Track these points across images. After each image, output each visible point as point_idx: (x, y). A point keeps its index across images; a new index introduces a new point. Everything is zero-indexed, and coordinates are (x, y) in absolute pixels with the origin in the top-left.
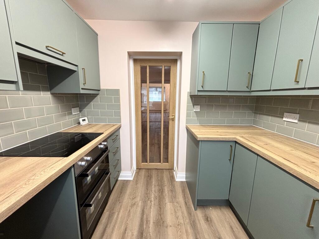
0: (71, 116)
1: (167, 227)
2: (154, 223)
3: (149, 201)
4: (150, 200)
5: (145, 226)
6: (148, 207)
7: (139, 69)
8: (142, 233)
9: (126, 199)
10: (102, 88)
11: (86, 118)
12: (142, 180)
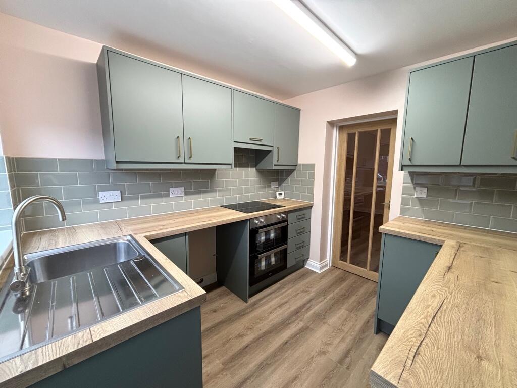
0: (269, 189)
1: (324, 323)
2: (314, 313)
3: (323, 297)
4: (325, 297)
5: (303, 310)
6: (318, 301)
7: (345, 137)
8: (297, 313)
9: (302, 284)
10: (299, 162)
11: (283, 193)
12: (330, 278)
